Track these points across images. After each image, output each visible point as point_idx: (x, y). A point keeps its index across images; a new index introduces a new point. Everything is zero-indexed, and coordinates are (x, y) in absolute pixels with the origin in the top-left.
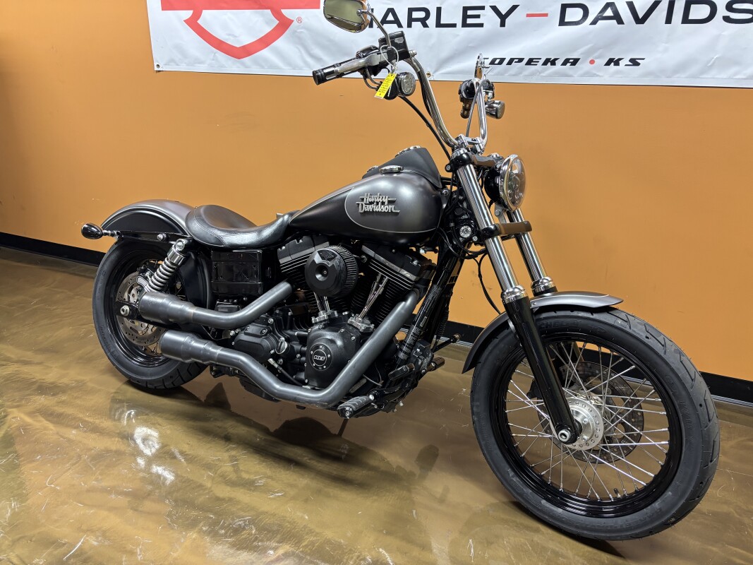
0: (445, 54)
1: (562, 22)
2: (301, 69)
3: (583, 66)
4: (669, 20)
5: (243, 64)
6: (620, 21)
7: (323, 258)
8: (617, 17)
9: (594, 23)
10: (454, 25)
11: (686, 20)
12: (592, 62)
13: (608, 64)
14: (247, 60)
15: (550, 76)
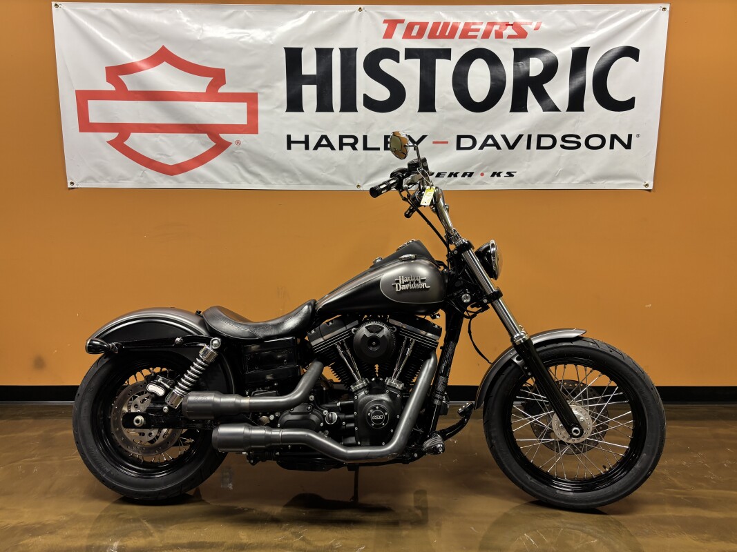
0: (371, 170)
1: (459, 148)
2: (239, 183)
3: (476, 177)
4: (529, 147)
5: (177, 180)
6: (499, 148)
7: (371, 332)
8: (496, 145)
9: (481, 148)
10: (378, 149)
11: (539, 147)
12: (482, 174)
13: (493, 175)
14: (181, 176)
15: (453, 184)
